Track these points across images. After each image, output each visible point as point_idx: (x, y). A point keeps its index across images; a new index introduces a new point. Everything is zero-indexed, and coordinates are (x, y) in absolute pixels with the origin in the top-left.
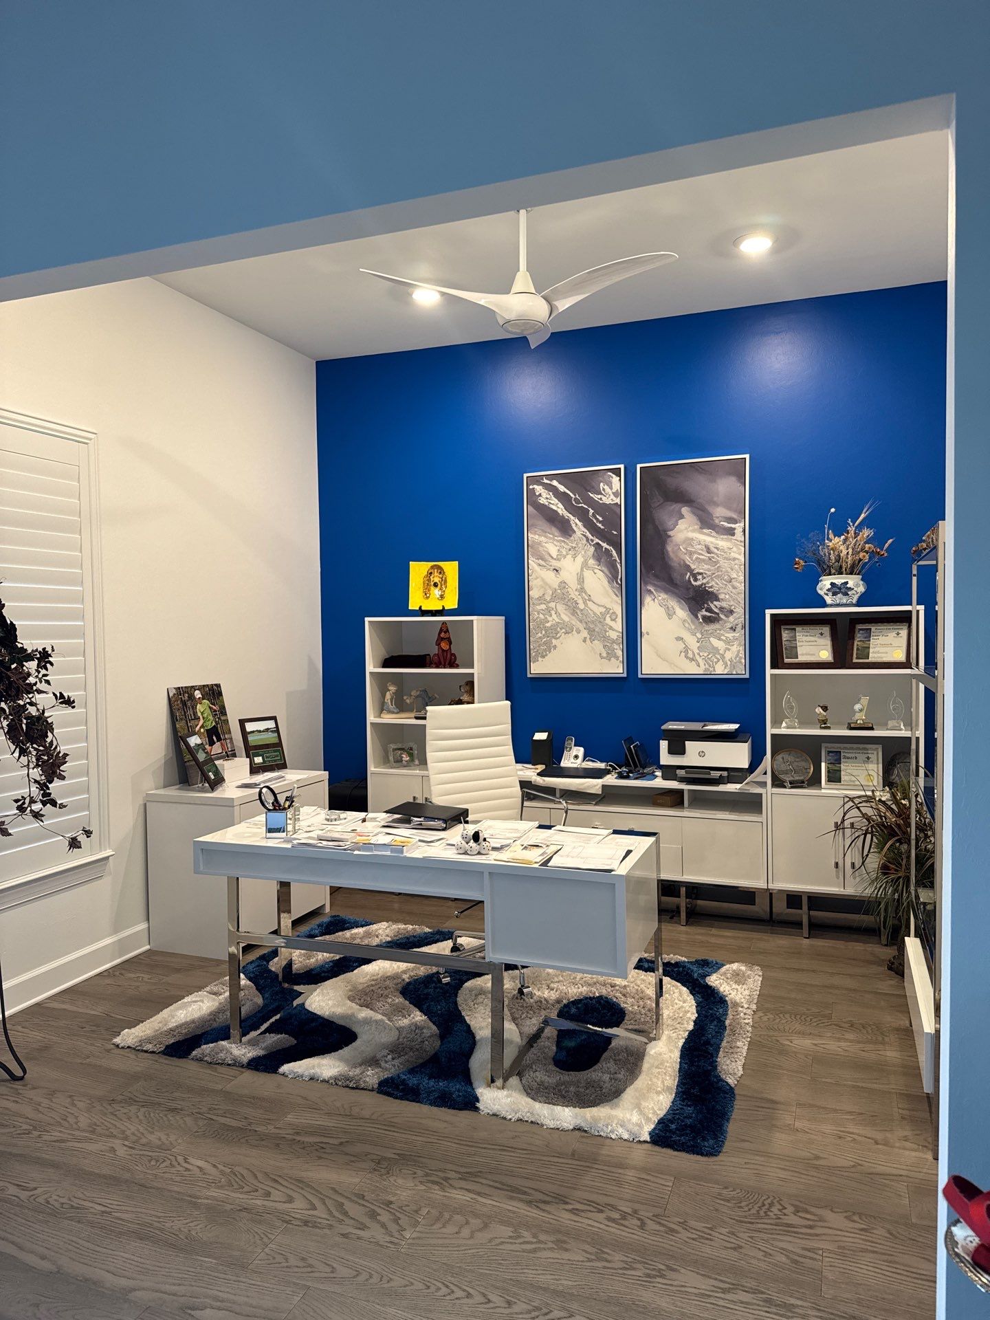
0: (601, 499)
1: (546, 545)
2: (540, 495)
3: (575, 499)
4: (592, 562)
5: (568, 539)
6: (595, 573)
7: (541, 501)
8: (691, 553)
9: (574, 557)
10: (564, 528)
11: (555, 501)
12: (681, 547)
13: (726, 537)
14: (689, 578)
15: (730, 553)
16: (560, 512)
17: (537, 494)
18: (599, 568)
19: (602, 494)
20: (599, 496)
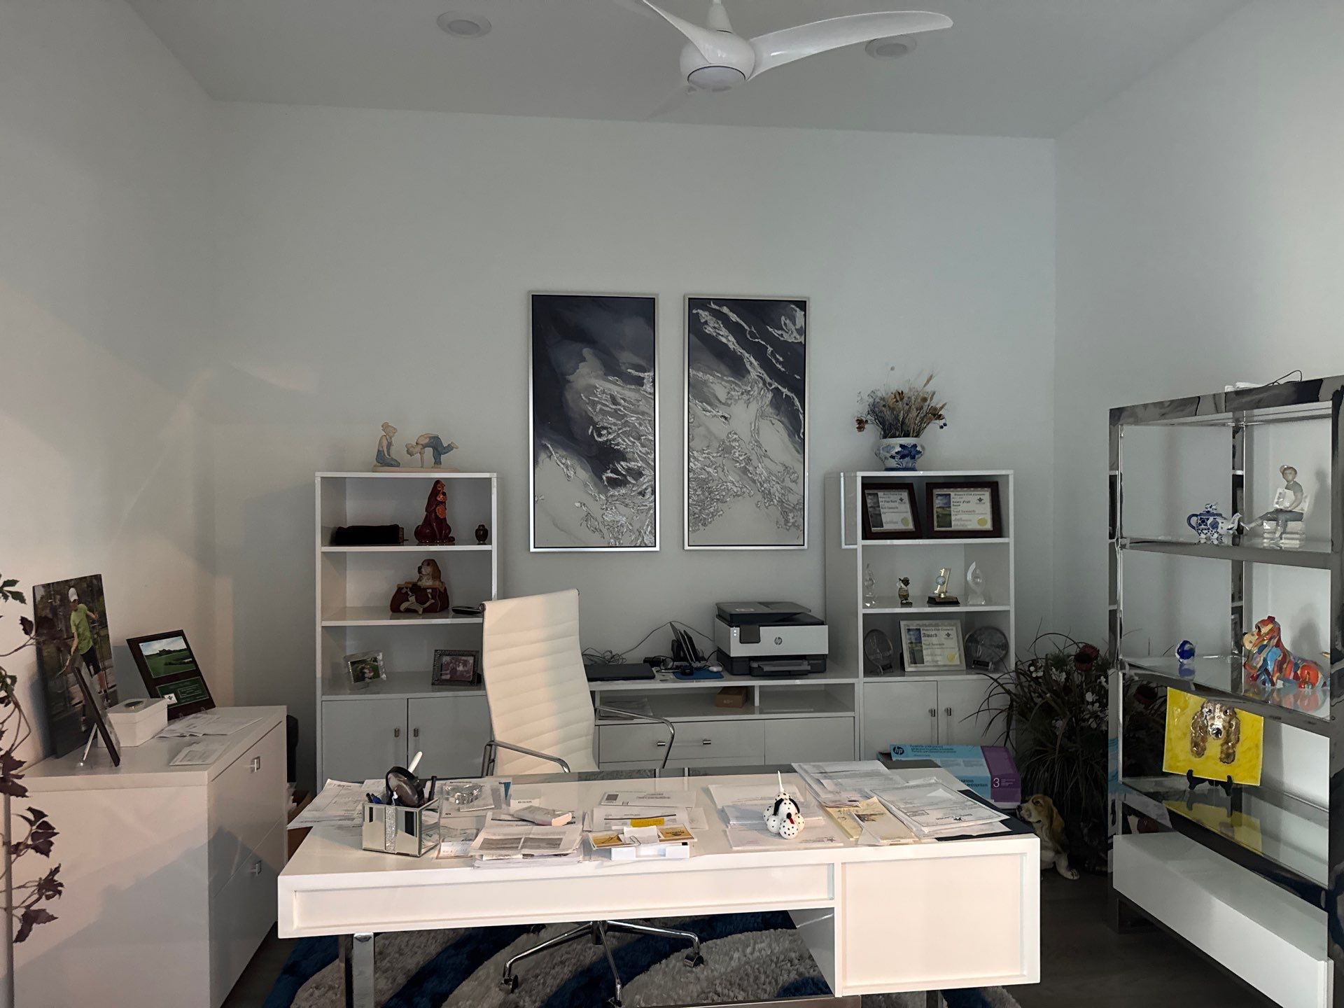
0: (782, 335)
1: (712, 385)
2: (706, 323)
3: (751, 332)
4: (770, 410)
5: (740, 380)
6: (773, 424)
7: (707, 331)
8: (594, 404)
9: (748, 403)
10: (737, 368)
11: (724, 331)
12: (582, 395)
13: (633, 387)
14: (592, 432)
15: (638, 406)
16: (731, 346)
17: (703, 321)
18: (778, 418)
19: (782, 329)
20: (780, 332)
